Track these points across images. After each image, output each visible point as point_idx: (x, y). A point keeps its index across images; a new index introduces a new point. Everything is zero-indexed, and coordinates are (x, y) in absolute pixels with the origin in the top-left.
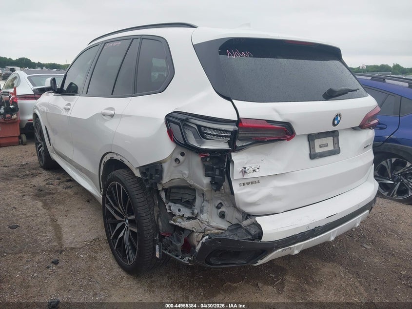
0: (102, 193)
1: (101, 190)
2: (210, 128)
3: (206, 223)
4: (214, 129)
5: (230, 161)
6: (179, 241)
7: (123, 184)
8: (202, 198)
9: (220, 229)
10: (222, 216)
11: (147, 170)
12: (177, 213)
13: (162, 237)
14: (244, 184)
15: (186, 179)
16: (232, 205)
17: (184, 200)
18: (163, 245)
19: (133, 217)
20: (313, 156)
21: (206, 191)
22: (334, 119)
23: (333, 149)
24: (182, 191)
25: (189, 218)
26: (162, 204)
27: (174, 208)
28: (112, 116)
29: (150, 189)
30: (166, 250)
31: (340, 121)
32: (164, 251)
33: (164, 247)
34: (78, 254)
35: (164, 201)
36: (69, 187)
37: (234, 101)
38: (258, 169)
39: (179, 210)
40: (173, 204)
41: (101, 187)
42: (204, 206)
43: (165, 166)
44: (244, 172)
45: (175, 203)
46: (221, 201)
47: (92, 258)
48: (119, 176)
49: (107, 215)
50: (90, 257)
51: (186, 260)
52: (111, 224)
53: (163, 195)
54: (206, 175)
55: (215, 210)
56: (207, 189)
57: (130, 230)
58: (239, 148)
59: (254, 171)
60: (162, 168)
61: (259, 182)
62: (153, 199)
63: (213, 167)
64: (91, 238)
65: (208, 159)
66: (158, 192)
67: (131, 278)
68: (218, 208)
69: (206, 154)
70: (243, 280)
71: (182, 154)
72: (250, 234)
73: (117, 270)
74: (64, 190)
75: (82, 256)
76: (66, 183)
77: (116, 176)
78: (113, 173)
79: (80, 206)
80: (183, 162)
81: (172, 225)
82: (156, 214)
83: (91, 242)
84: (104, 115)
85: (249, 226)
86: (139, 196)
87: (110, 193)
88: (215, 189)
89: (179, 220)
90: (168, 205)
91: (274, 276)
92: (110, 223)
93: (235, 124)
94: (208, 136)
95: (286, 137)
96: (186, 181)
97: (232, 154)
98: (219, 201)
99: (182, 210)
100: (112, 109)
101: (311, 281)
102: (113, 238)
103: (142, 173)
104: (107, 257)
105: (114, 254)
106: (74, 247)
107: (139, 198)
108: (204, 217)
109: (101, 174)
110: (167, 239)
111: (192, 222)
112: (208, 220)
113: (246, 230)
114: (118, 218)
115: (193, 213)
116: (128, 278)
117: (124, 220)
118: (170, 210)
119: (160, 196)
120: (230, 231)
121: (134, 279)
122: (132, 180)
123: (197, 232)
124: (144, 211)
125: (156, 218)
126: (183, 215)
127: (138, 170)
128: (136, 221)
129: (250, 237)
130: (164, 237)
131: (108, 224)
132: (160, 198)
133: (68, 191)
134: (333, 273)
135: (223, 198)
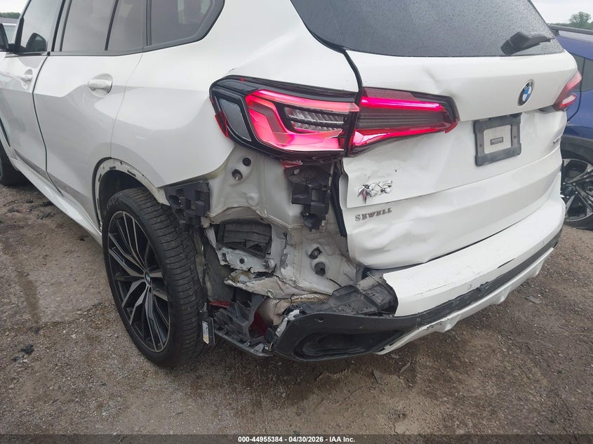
0: (101, 228)
1: (100, 224)
2: (302, 110)
3: (290, 283)
4: (309, 111)
5: (340, 174)
6: (245, 317)
7: (137, 217)
8: (284, 241)
9: (315, 293)
10: (320, 270)
11: (180, 191)
12: (238, 265)
13: (213, 309)
14: (364, 217)
15: (254, 208)
16: (338, 252)
17: (249, 244)
18: (215, 321)
19: (158, 275)
20: (480, 160)
21: (293, 229)
22: (524, 92)
23: (509, 146)
24: (246, 228)
25: (260, 275)
26: (210, 251)
27: (233, 257)
28: (108, 90)
29: (188, 227)
30: (220, 329)
31: (530, 94)
32: (218, 333)
33: (217, 326)
34: (67, 333)
35: (215, 246)
36: (48, 216)
37: (350, 53)
38: (389, 186)
39: (242, 261)
40: (230, 250)
41: (98, 219)
42: (286, 255)
43: (215, 185)
44: (365, 194)
45: (234, 249)
46: (318, 246)
47: (92, 340)
48: (130, 203)
49: (112, 268)
50: (89, 338)
51: (259, 350)
52: (122, 283)
53: (211, 235)
54: (294, 201)
55: (307, 261)
56: (295, 225)
57: (155, 295)
58: (359, 149)
59: (382, 191)
60: (209, 190)
61: (389, 211)
62: (194, 243)
63: (307, 187)
64: (88, 303)
65: (296, 172)
66: (202, 231)
67: (161, 373)
68: (312, 256)
69: (294, 162)
70: (349, 367)
71: (247, 162)
72: (374, 303)
73: (137, 360)
74: (40, 221)
75: (74, 336)
76: (42, 209)
77: (122, 202)
78: (116, 195)
79: (67, 247)
80: (248, 176)
81: (230, 287)
82: (200, 269)
83: (89, 311)
84: (94, 89)
85: (370, 289)
86: (168, 238)
87: (115, 230)
88: (310, 225)
89: (243, 278)
90: (222, 252)
91: (398, 357)
92: (118, 280)
93: (353, 100)
94: (298, 126)
95: (443, 125)
96: (255, 211)
97: (345, 160)
98: (315, 246)
99: (246, 259)
100: (107, 76)
101: (457, 362)
102: (126, 306)
103: (170, 197)
104: (117, 337)
105: (128, 331)
106: (60, 320)
107: (167, 242)
108: (287, 272)
109: (97, 196)
110: (222, 314)
111: (266, 281)
112: (294, 279)
113: (366, 297)
114: (132, 273)
115: (267, 267)
116: (156, 373)
117: (143, 276)
118: (226, 261)
119: (207, 238)
120: (338, 298)
121: (167, 374)
122: (153, 209)
123: (275, 299)
124: (178, 265)
125: (201, 276)
126: (249, 270)
127: (162, 192)
128: (165, 283)
129: (373, 309)
130: (217, 308)
131: (116, 281)
132: (206, 242)
133: (47, 221)
134: (490, 347)
135: (323, 240)
